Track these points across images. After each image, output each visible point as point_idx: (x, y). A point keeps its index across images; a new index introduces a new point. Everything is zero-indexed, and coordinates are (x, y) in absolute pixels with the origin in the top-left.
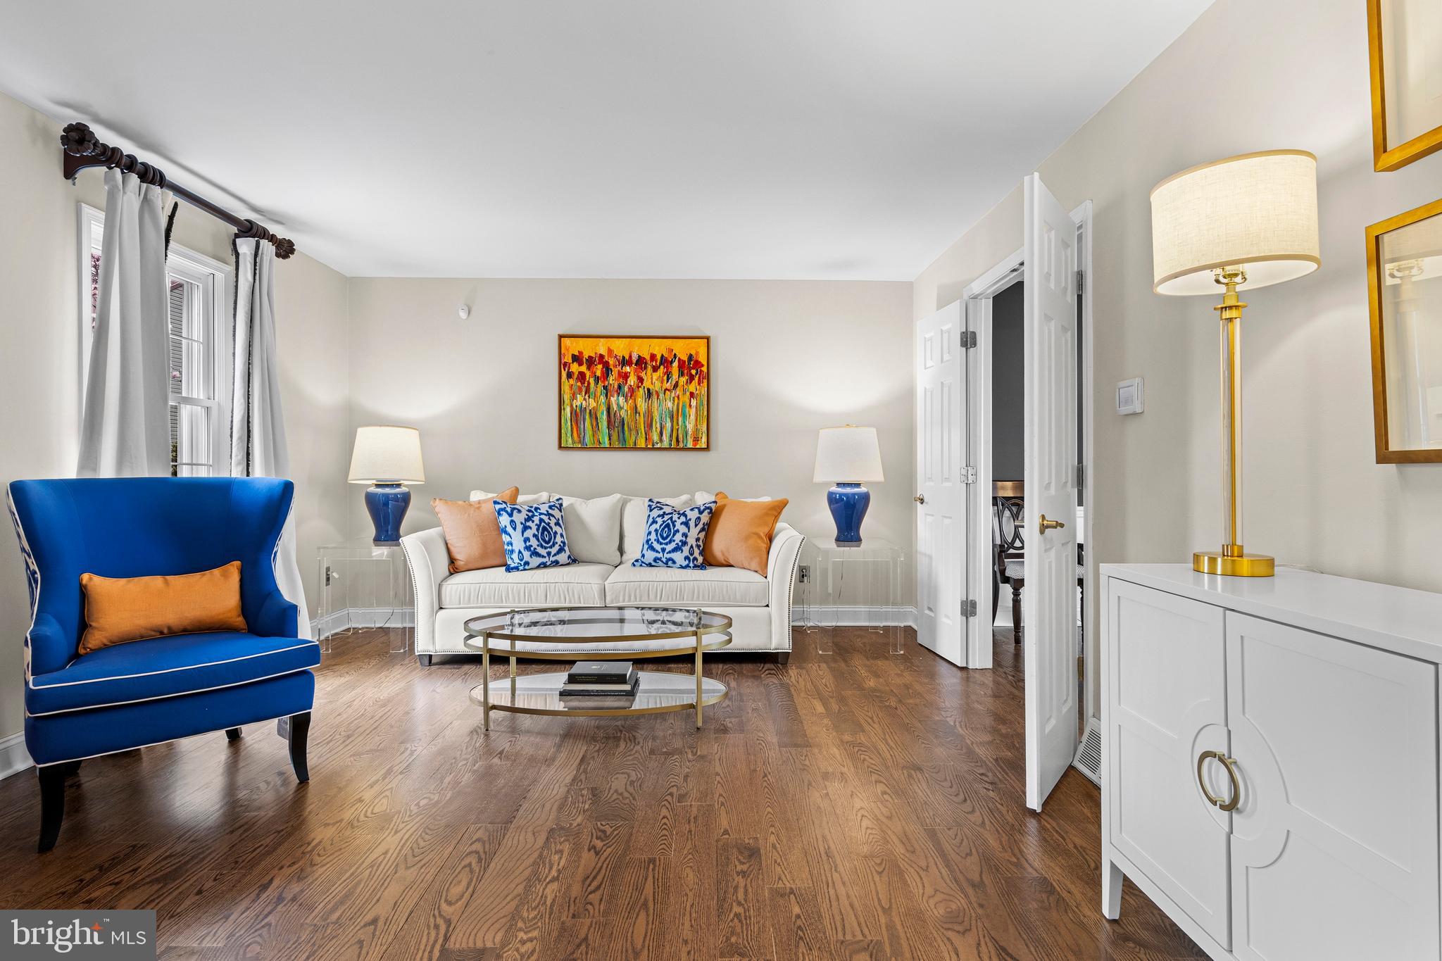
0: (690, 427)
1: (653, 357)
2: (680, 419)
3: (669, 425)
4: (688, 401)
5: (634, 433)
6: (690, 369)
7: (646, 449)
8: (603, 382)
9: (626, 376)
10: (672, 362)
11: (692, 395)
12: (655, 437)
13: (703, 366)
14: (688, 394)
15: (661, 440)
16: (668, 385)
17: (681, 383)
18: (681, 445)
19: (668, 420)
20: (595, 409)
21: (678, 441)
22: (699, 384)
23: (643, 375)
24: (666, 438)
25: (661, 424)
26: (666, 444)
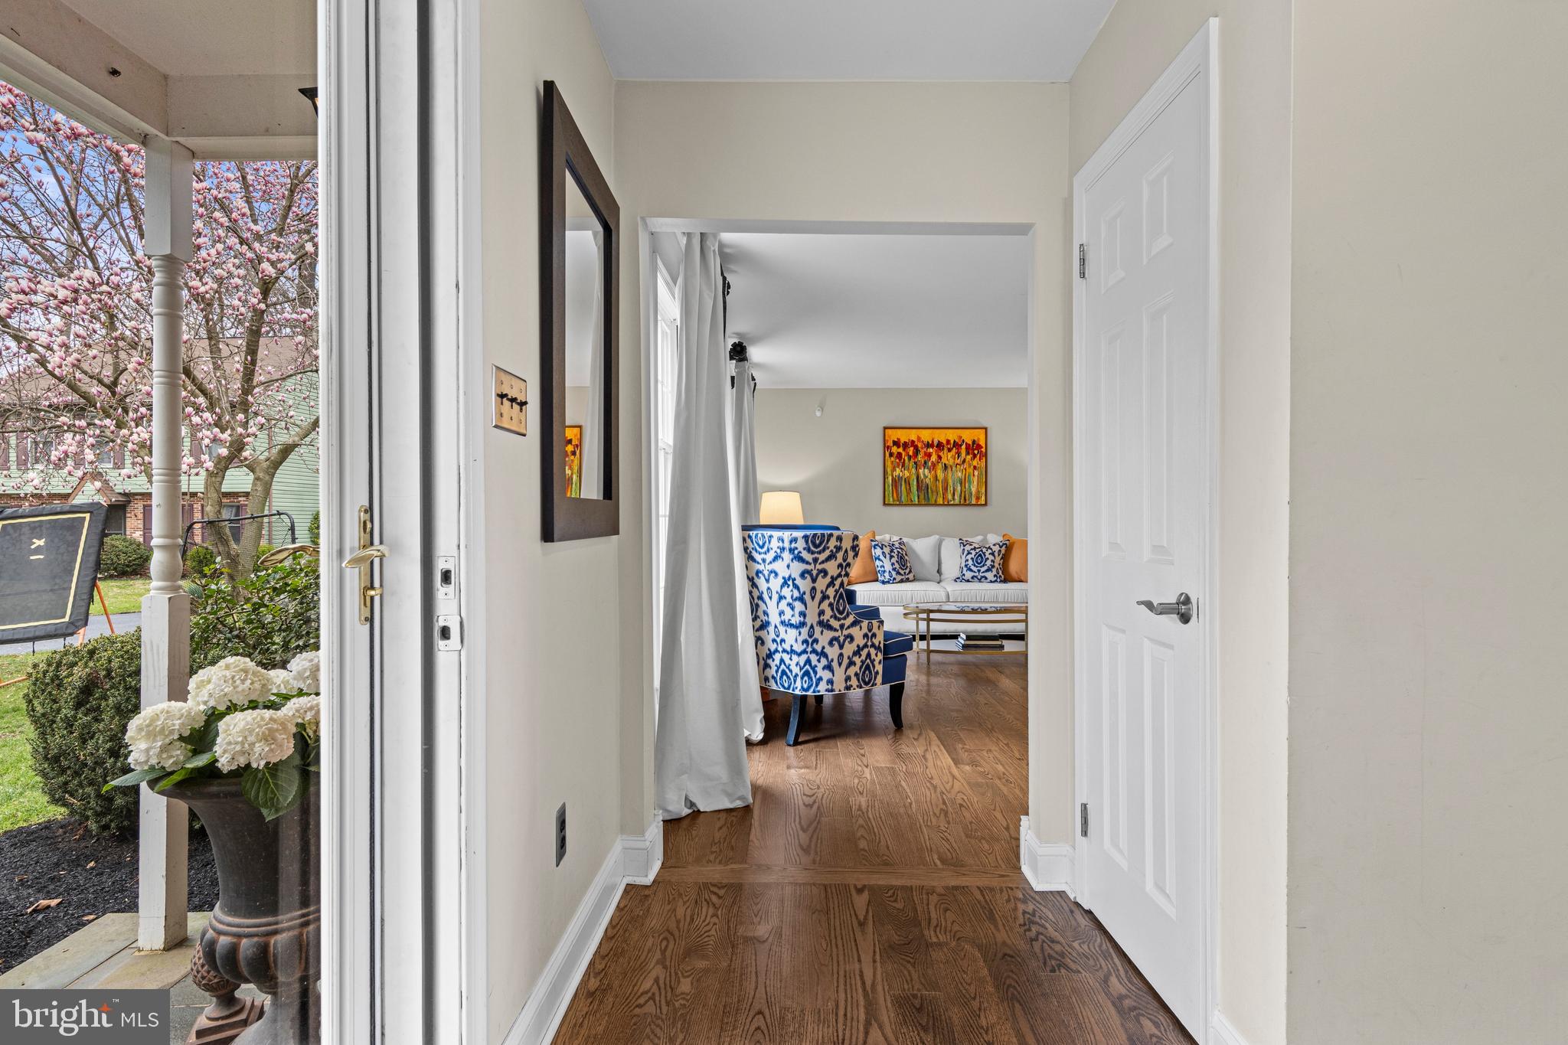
0: (974, 490)
1: (948, 442)
2: (967, 485)
3: (959, 488)
4: (972, 472)
5: (935, 494)
6: (973, 450)
7: (943, 505)
8: (914, 459)
9: (929, 455)
10: (961, 445)
11: (975, 467)
12: (950, 497)
13: (982, 447)
14: (972, 467)
15: (954, 499)
16: (958, 461)
17: (967, 460)
18: (968, 502)
19: (959, 485)
20: (909, 478)
21: (965, 499)
22: (980, 460)
23: (941, 454)
24: (957, 497)
25: (954, 488)
26: (957, 502)
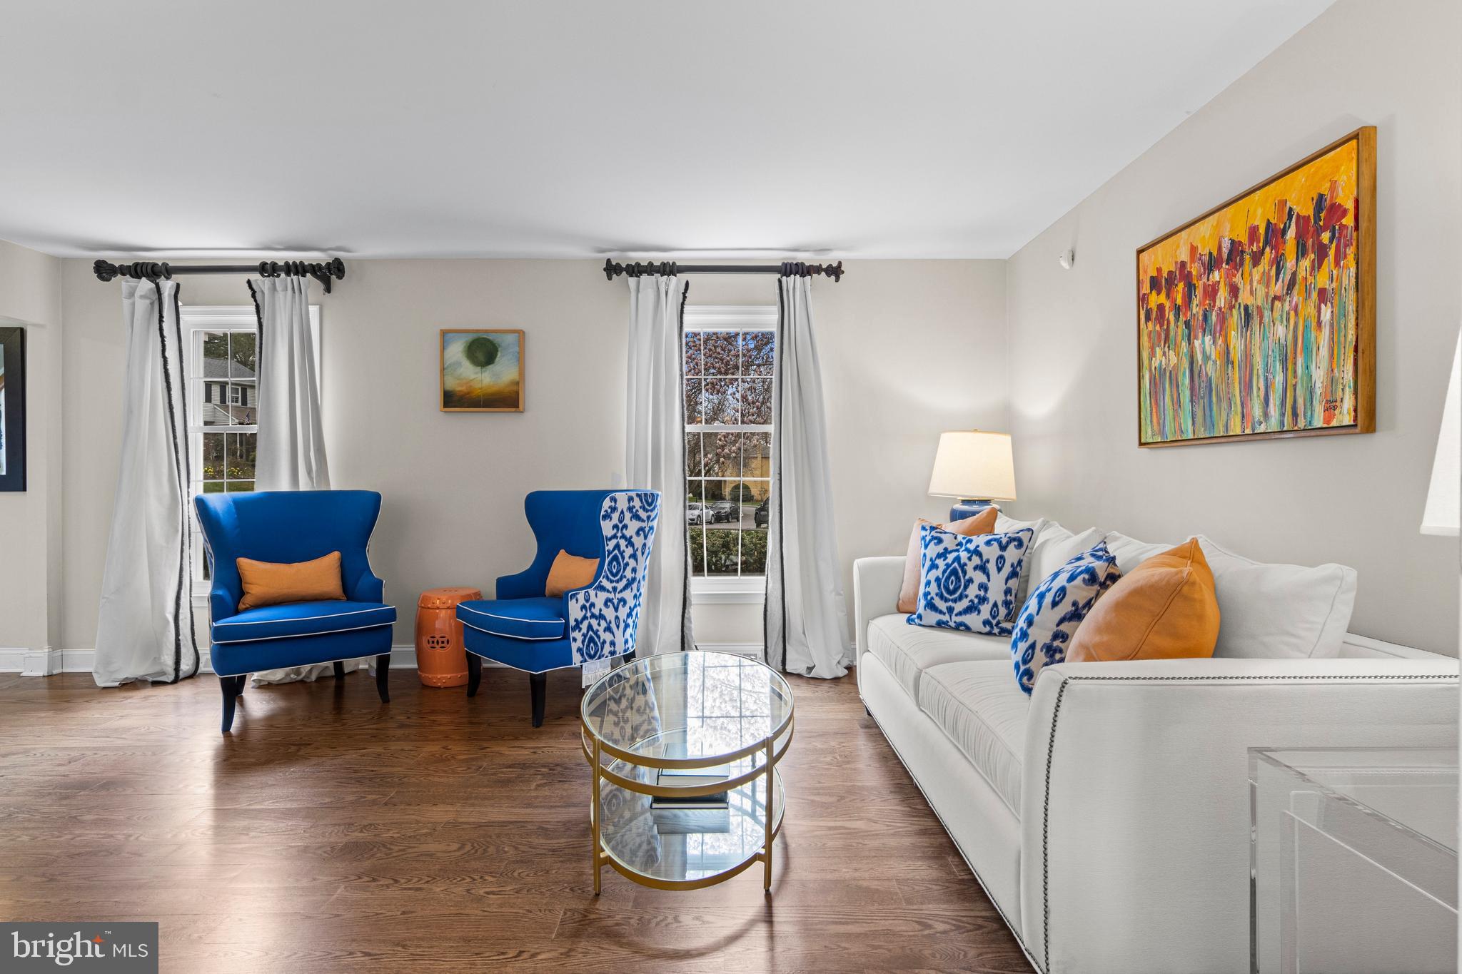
0: (1319, 376)
1: (1253, 231)
2: (1300, 361)
3: (1279, 378)
4: (1313, 312)
5: (1224, 405)
6: (1319, 231)
7: (1243, 438)
8: (1185, 315)
9: (1211, 292)
10: (1284, 232)
11: (1322, 293)
12: (1257, 412)
13: (1345, 212)
14: (1314, 295)
15: (1266, 415)
16: (1277, 288)
17: (1301, 274)
18: (1301, 424)
19: (1279, 367)
20: (1176, 367)
21: (1295, 415)
22: (1337, 263)
23: (1237, 279)
24: (1274, 410)
25: (1266, 379)
26: (1273, 425)
